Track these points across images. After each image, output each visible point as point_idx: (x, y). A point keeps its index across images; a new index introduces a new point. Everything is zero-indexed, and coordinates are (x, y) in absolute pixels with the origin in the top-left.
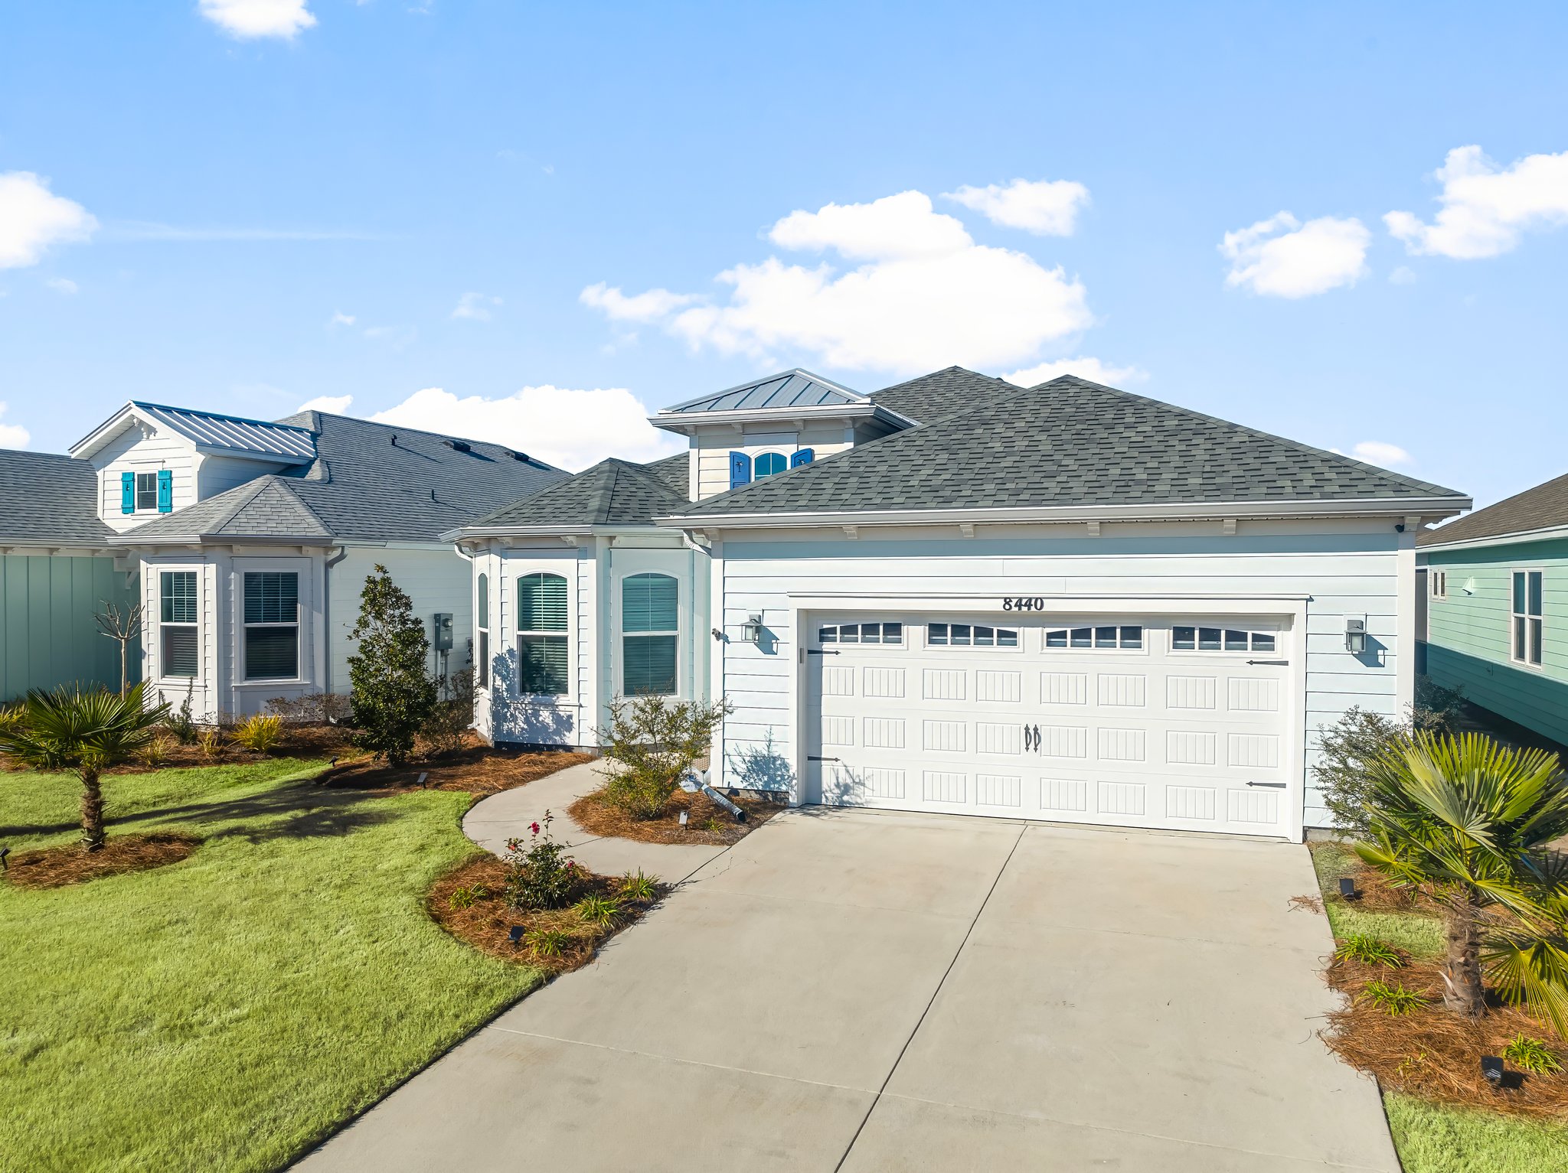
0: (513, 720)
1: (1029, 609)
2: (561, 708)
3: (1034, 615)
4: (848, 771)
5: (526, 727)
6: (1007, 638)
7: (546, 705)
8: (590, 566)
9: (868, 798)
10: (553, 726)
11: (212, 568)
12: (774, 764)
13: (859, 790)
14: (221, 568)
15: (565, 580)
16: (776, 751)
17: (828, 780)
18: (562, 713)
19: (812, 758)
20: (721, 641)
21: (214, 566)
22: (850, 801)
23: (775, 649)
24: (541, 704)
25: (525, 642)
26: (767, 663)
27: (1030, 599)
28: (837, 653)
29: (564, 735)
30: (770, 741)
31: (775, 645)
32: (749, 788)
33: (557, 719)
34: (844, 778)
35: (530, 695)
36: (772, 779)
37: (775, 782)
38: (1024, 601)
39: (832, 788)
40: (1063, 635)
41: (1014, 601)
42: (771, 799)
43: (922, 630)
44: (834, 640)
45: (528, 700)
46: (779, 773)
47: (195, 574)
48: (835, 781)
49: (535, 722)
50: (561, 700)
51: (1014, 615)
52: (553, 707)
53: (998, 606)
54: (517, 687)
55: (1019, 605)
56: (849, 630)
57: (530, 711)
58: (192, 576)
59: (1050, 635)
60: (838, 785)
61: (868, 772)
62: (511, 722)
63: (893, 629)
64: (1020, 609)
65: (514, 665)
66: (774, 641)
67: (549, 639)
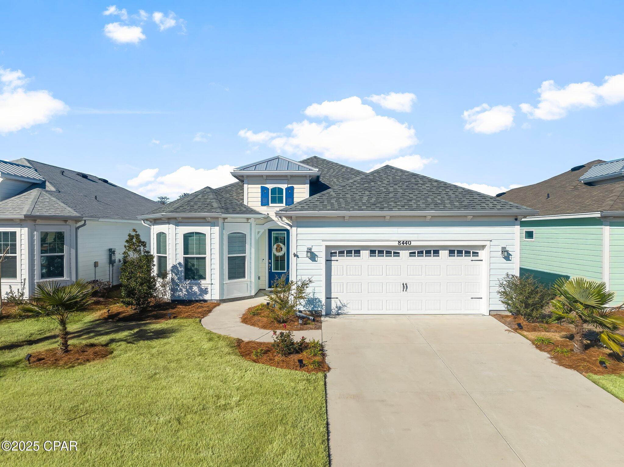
0: (181, 291)
1: (406, 244)
2: (203, 285)
3: (408, 247)
4: (340, 302)
5: (186, 293)
6: (397, 254)
7: (196, 284)
8: (216, 229)
9: (348, 311)
10: (198, 293)
11: (25, 231)
12: (315, 301)
13: (345, 308)
14: (30, 230)
15: (205, 235)
16: (317, 296)
17: (333, 306)
18: (203, 287)
19: (329, 298)
20: (296, 257)
21: (26, 229)
22: (341, 312)
23: (316, 260)
24: (193, 284)
25: (186, 259)
26: (313, 265)
27: (407, 241)
28: (337, 261)
29: (204, 296)
30: (314, 293)
31: (316, 259)
32: (306, 310)
33: (201, 290)
34: (339, 304)
35: (188, 281)
36: (315, 307)
37: (316, 307)
38: (405, 242)
39: (334, 308)
40: (415, 253)
41: (402, 242)
42: (314, 313)
43: (368, 253)
44: (336, 256)
45: (188, 283)
46: (318, 304)
47: (15, 232)
48: (336, 306)
49: (190, 291)
50: (203, 282)
51: (402, 247)
52: (199, 285)
53: (396, 244)
54: (183, 278)
55: (403, 243)
56: (341, 253)
57: (188, 287)
58: (14, 234)
59: (410, 253)
60: (337, 307)
61: (348, 301)
62: (180, 292)
63: (357, 252)
64: (403, 245)
65: (181, 269)
66: (316, 257)
67: (197, 258)
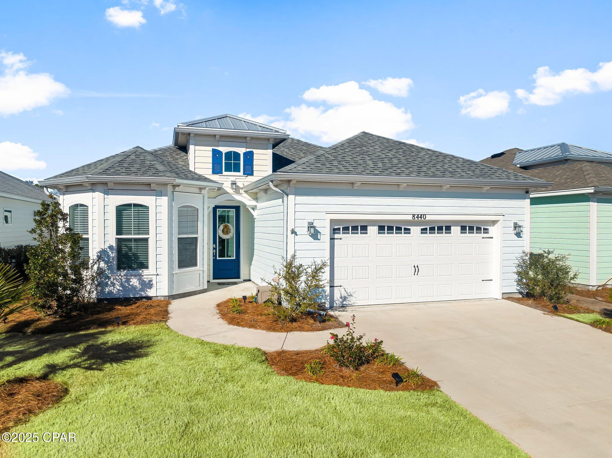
1: (421, 219)
4: (345, 291)
5: (121, 289)
6: (407, 231)
7: (135, 276)
8: (164, 201)
9: (354, 302)
10: (139, 287)
13: (350, 298)
15: (148, 208)
19: (331, 287)
20: (294, 234)
23: (319, 238)
24: (131, 275)
25: (119, 241)
26: (315, 244)
27: (422, 215)
28: (341, 239)
29: (147, 291)
33: (142, 283)
34: (344, 294)
35: (124, 271)
37: (319, 299)
38: (419, 216)
39: (338, 299)
40: (426, 229)
41: (416, 216)
43: (376, 228)
44: (340, 233)
45: (123, 274)
52: (139, 277)
53: (410, 218)
54: (115, 267)
56: (346, 229)
57: (124, 280)
59: (422, 230)
60: (341, 298)
61: (354, 290)
63: (364, 228)
64: (418, 219)
65: (113, 255)
66: (319, 234)
67: (136, 240)
